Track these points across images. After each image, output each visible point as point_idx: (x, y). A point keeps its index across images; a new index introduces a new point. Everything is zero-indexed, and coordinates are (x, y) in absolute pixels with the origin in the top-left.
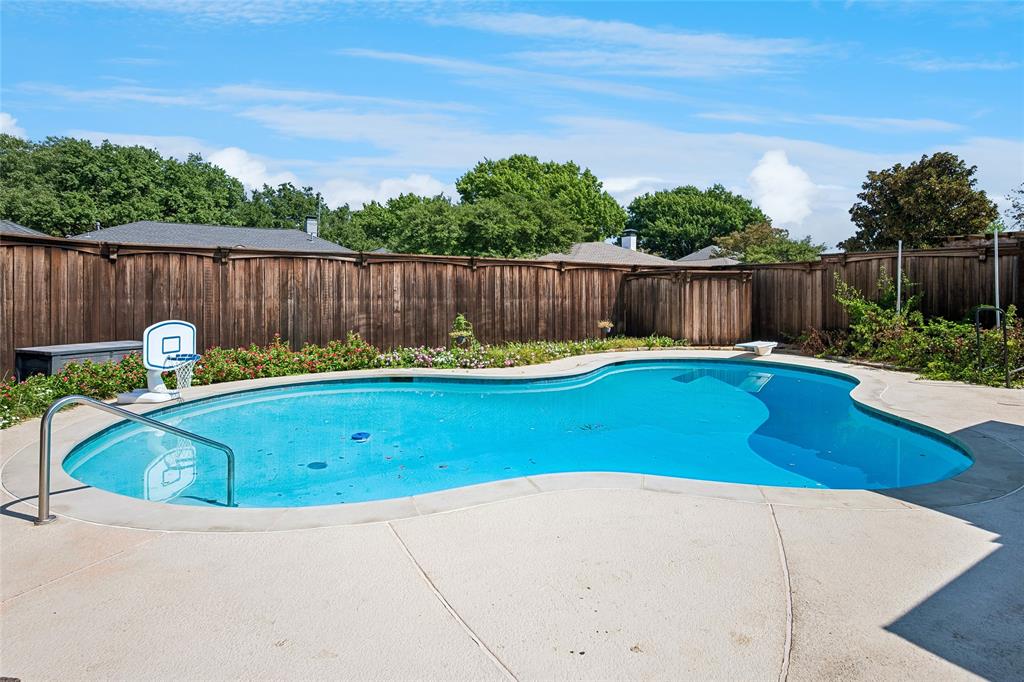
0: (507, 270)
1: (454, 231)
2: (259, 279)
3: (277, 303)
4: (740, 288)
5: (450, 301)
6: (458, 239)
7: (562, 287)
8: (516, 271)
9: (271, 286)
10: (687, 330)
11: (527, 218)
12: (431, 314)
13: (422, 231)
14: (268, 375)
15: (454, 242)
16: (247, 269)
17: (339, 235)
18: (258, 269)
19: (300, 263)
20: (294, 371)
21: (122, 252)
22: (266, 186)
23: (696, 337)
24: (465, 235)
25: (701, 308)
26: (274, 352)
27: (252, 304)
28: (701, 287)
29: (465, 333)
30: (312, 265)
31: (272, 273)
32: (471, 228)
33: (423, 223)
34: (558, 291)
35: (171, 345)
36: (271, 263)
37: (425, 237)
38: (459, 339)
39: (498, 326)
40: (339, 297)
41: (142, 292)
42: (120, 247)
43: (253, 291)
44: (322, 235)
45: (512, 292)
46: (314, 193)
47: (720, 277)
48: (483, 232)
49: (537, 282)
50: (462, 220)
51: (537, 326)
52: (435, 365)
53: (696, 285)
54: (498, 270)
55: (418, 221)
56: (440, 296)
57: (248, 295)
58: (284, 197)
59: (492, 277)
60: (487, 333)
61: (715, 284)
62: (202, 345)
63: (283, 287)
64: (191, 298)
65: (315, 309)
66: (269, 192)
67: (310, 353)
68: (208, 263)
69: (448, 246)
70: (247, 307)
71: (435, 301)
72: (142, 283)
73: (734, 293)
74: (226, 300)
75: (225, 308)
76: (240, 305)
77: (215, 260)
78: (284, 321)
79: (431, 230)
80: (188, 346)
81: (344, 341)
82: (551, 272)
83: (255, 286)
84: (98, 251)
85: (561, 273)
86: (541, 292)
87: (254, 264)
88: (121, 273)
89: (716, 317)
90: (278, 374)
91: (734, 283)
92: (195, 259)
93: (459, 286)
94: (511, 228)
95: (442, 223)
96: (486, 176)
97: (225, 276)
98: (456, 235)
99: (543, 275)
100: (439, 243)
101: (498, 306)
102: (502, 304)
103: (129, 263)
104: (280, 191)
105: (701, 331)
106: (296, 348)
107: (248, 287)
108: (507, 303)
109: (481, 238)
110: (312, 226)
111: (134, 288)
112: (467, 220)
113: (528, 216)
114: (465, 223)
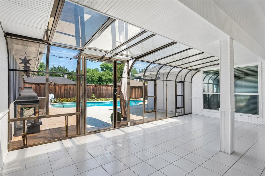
0: (102, 87)
1: (96, 78)
2: (61, 88)
3: (63, 92)
4: (140, 89)
5: (92, 92)
6: (97, 80)
7: (112, 89)
8: (103, 87)
9: (62, 89)
10: (132, 96)
11: (111, 76)
12: (88, 94)
13: (90, 78)
14: (63, 102)
15: (96, 81)
16: (59, 87)
17: (72, 78)
18: (61, 87)
19: (67, 86)
20: (66, 102)
21: (40, 84)
22: (54, 66)
23: (133, 97)
24: (98, 79)
25: (134, 93)
26: (63, 99)
27: (60, 92)
28: (134, 89)
29: (94, 97)
30: (69, 86)
31: (63, 87)
32: (100, 78)
33: (90, 77)
34: (111, 90)
35: (52, 97)
36: (62, 86)
37: (90, 80)
38: (93, 98)
39: (100, 96)
40: (73, 91)
41: (43, 90)
42: (40, 83)
43: (60, 90)
44: (68, 78)
45: (102, 90)
46: (66, 68)
47: (137, 88)
48: (102, 79)
49: (107, 89)
50: (98, 76)
51: (107, 96)
52: (88, 101)
53: (133, 89)
54: (100, 87)
55: (89, 76)
56: (90, 91)
57: (59, 91)
58: (58, 69)
59: (99, 88)
60: (98, 97)
61: (136, 89)
62: (55, 97)
63: (64, 89)
64: (50, 91)
65: (69, 93)
66: (55, 68)
67: (69, 99)
68: (53, 86)
69: (95, 81)
70: (59, 93)
71: (89, 92)
72: (43, 89)
73: (140, 90)
74: (55, 91)
75: (55, 93)
76: (58, 92)
77: (54, 85)
78: (65, 95)
79: (92, 78)
80: (53, 97)
81: (74, 98)
82: (110, 87)
83: (60, 89)
84: (37, 84)
85: (111, 87)
86: (108, 90)
87: (60, 86)
88: (40, 87)
89: (137, 94)
90: (64, 102)
91: (139, 89)
92: (51, 85)
93: (93, 89)
94: (108, 78)
95: (94, 77)
96: (107, 64)
97: (55, 88)
98: (97, 79)
99: (108, 87)
100: (93, 81)
101: (100, 93)
102: (101, 92)
103: (41, 86)
104: (57, 67)
105: (134, 96)
106: (67, 98)
107: (59, 89)
108: (102, 92)
109: (101, 80)
110: (66, 76)
111: (42, 90)
112: (99, 76)
113: (111, 75)
114: (98, 77)
